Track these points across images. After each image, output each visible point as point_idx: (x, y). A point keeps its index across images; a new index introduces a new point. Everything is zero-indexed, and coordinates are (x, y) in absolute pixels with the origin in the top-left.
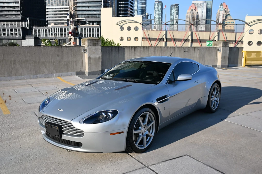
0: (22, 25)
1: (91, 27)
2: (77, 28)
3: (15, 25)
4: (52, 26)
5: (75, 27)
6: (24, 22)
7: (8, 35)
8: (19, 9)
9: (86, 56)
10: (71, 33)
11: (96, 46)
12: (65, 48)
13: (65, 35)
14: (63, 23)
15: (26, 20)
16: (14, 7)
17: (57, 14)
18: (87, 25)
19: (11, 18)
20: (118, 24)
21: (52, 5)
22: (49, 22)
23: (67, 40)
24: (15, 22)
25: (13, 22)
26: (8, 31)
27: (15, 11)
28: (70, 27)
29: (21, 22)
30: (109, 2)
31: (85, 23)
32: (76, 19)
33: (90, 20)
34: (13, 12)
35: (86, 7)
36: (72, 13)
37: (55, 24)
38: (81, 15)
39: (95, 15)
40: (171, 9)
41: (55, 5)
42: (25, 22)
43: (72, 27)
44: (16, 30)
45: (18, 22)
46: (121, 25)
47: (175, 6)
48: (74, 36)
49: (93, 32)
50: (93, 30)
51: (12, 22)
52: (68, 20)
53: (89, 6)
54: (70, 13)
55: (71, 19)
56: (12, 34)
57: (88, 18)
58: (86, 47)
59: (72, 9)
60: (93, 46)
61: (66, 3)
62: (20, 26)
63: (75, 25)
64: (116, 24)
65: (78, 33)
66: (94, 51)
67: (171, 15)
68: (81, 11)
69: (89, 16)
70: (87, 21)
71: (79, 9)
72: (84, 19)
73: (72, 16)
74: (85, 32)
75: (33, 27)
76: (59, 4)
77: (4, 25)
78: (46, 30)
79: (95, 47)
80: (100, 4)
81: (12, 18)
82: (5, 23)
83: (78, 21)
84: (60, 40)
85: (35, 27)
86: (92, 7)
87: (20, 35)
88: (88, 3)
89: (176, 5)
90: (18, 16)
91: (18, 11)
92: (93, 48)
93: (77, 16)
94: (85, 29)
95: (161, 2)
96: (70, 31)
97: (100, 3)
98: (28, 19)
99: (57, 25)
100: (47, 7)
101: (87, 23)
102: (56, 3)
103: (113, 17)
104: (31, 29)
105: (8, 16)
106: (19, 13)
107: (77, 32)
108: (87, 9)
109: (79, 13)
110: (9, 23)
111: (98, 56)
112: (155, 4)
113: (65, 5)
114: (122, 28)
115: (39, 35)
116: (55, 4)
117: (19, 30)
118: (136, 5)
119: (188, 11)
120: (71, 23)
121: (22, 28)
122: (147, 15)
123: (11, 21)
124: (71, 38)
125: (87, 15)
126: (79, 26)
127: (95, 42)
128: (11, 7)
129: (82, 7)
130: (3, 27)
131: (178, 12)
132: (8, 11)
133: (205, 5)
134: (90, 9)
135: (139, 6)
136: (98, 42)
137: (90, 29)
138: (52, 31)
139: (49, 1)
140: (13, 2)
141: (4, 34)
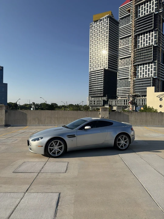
0: (103, 99)
2: (134, 100)
4: (119, 99)
5: (133, 99)
7: (96, 104)
8: (102, 90)
10: (130, 103)
13: (127, 104)
14: (126, 97)
16: (100, 89)
17: (123, 92)
18: (141, 98)
21: (121, 87)
22: (118, 97)
23: (127, 107)
26: (96, 102)
27: (100, 92)
29: (103, 97)
30: (156, 83)
31: (139, 96)
33: (143, 95)
35: (140, 87)
37: (121, 97)
38: (137, 92)
42: (105, 97)
43: (131, 99)
44: (100, 101)
45: (101, 98)
46: (161, 97)
48: (132, 105)
49: (144, 102)
52: (129, 95)
53: (142, 86)
55: (131, 94)
56: (98, 104)
57: (141, 93)
59: (132, 89)
63: (133, 98)
64: (157, 97)
68: (137, 90)
70: (141, 95)
71: (136, 88)
72: (139, 94)
74: (139, 102)
76: (125, 86)
77: (95, 99)
78: (116, 101)
81: (99, 95)
83: (135, 96)
84: (123, 106)
85: (110, 100)
87: (102, 104)
88: (142, 84)
92: (104, 112)
94: (139, 100)
96: (130, 101)
97: (150, 84)
98: (107, 96)
99: (122, 98)
100: (117, 89)
102: (123, 86)
103: (155, 92)
104: (108, 101)
105: (97, 95)
106: (102, 93)
107: (134, 102)
113: (128, 86)
114: (161, 99)
115: (112, 104)
117: (102, 101)
120: (130, 97)
121: (103, 100)
123: (98, 97)
124: (130, 106)
125: (141, 91)
128: (98, 90)
129: (138, 87)
132: (97, 92)
137: (143, 100)
138: (119, 102)
139: (119, 85)
140: (100, 87)
141: (94, 104)
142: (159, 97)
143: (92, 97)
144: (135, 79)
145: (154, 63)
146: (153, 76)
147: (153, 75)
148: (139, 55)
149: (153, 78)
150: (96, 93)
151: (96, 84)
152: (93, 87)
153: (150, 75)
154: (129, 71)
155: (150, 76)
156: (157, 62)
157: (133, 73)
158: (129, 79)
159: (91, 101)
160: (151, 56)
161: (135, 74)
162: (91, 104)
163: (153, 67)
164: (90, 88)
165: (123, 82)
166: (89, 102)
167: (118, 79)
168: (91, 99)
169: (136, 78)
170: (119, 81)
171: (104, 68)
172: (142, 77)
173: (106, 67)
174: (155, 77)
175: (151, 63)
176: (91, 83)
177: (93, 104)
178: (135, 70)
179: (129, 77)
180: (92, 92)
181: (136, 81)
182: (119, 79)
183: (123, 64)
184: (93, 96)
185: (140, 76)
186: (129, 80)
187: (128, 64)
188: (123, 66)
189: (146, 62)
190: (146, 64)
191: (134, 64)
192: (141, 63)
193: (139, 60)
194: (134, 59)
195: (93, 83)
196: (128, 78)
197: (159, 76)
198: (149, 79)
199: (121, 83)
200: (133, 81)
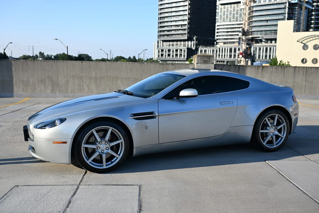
0: (188, 45)
1: (268, 46)
2: (250, 48)
3: (181, 45)
4: (220, 46)
5: (248, 46)
6: (190, 42)
7: (173, 56)
8: (186, 27)
10: (241, 54)
11: (207, 63)
12: (171, 65)
13: (235, 56)
14: (234, 42)
15: (193, 40)
16: (182, 25)
17: (228, 32)
18: (264, 44)
19: (177, 37)
20: (300, 41)
21: (224, 21)
22: (217, 41)
23: (236, 62)
24: (181, 42)
25: (179, 42)
26: (173, 51)
27: (182, 30)
28: (242, 46)
29: (187, 42)
30: (295, 14)
31: (260, 41)
32: (250, 36)
33: (267, 38)
34: (180, 31)
35: (263, 21)
36: (246, 30)
37: (225, 43)
38: (257, 31)
39: (274, 30)
41: (227, 21)
42: (191, 41)
43: (244, 46)
44: (181, 50)
45: (184, 42)
46: (304, 42)
48: (245, 58)
49: (270, 52)
50: (270, 49)
51: (177, 42)
52: (240, 38)
53: (267, 21)
54: (243, 29)
55: (244, 37)
56: (177, 55)
57: (265, 35)
58: (195, 65)
59: (246, 25)
60: (204, 63)
61: (241, 18)
62: (186, 47)
63: (247, 44)
64: (298, 41)
65: (251, 53)
68: (256, 27)
69: (267, 32)
70: (264, 39)
71: (254, 24)
72: (260, 36)
73: (244, 33)
74: (260, 53)
75: (199, 47)
76: (232, 20)
77: (170, 45)
78: (213, 51)
79: (206, 65)
80: (283, 17)
82: (171, 43)
83: (252, 39)
84: (228, 62)
85: (202, 47)
86: (272, 21)
87: (184, 56)
88: (266, 16)
90: (184, 35)
91: (185, 30)
92: (203, 66)
93: (252, 33)
94: (260, 49)
96: (241, 51)
97: (284, 15)
98: (194, 38)
99: (226, 45)
100: (217, 24)
101: (263, 41)
102: (229, 18)
103: (294, 31)
104: (197, 49)
105: (174, 36)
106: (186, 32)
107: (249, 53)
108: (265, 23)
109: (254, 29)
110: (175, 43)
113: (238, 20)
114: (305, 47)
116: (227, 20)
117: (184, 51)
120: (243, 42)
121: (188, 49)
124: (241, 60)
125: (265, 31)
126: (252, 46)
127: (206, 59)
128: (178, 26)
129: (259, 22)
130: (168, 48)
132: (175, 30)
134: (269, 23)
136: (210, 59)
137: (267, 49)
138: (219, 52)
139: (221, 17)
140: (181, 20)
141: (169, 55)
142: (301, 42)
143: (164, 41)
144: (253, 4)
149: (290, 4)
150: (173, 32)
151: (174, 14)
152: (166, 20)
158: (242, 4)
159: (162, 51)
162: (162, 55)
164: (161, 23)
165: (228, 10)
166: (159, 51)
167: (218, 3)
168: (163, 46)
169: (255, 2)
170: (221, 9)
172: (268, 1)
174: (293, 2)
176: (162, 11)
177: (166, 56)
180: (164, 31)
181: (255, 9)
182: (222, 4)
184: (166, 38)
186: (242, 7)
195: (166, 10)
196: (240, 2)
198: (282, 6)
199: (224, 14)
200: (250, 9)
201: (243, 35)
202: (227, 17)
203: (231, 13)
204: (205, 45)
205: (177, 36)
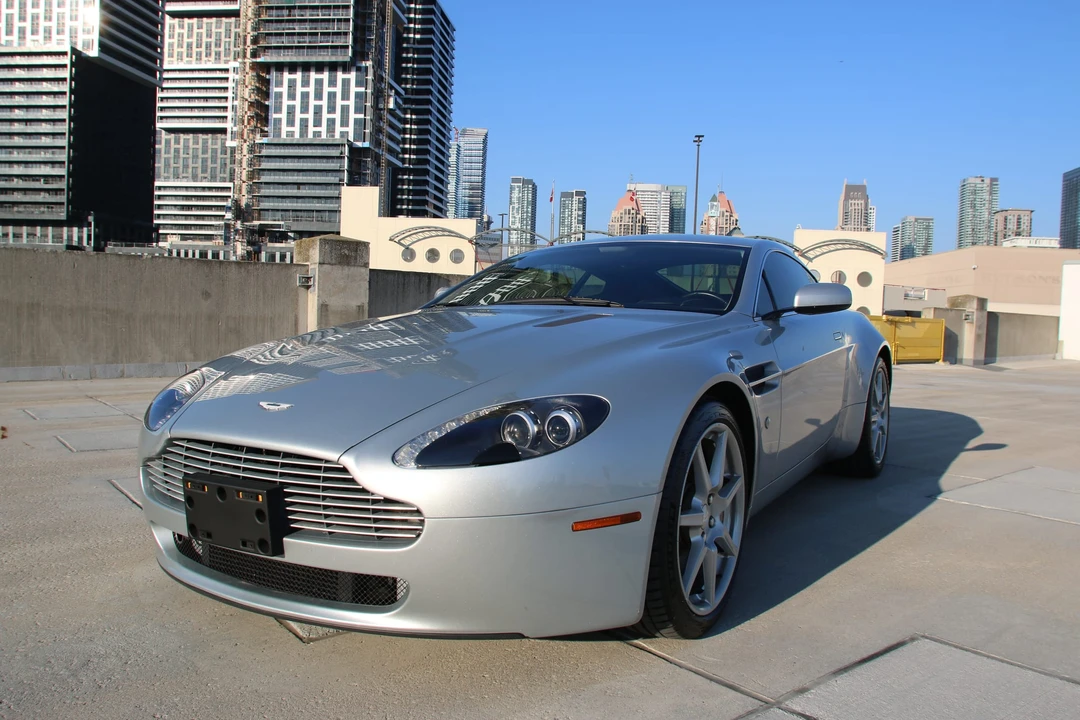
0: (70, 238)
2: (258, 252)
3: (47, 236)
4: (171, 244)
5: (250, 248)
6: (75, 229)
8: (63, 185)
9: (312, 300)
11: (348, 264)
14: (209, 237)
15: (86, 223)
16: (47, 178)
17: (190, 207)
18: (292, 244)
19: (33, 212)
20: (397, 240)
21: (177, 177)
22: (161, 231)
24: (44, 229)
25: (39, 228)
27: (47, 190)
28: (235, 247)
29: (65, 229)
30: (366, 174)
31: (282, 237)
32: (256, 223)
33: (301, 228)
34: (42, 194)
35: (289, 186)
36: (243, 204)
37: (184, 237)
38: (272, 210)
39: (317, 211)
40: (563, 206)
41: (187, 177)
42: (80, 227)
43: (241, 249)
45: (55, 229)
46: (406, 242)
47: (576, 198)
51: (33, 228)
52: (227, 227)
53: (299, 185)
54: (237, 202)
55: (239, 222)
57: (294, 220)
58: (314, 268)
59: (244, 192)
60: (340, 263)
61: (224, 172)
62: (62, 242)
63: (249, 243)
64: (391, 240)
66: (341, 283)
67: (562, 223)
68: (271, 199)
69: (299, 214)
70: (291, 232)
71: (265, 191)
72: (282, 223)
73: (241, 213)
75: (106, 245)
76: (200, 175)
77: (6, 235)
79: (346, 268)
80: (338, 179)
81: (37, 214)
82: (10, 229)
83: (262, 231)
85: (115, 245)
86: (312, 186)
88: (296, 173)
89: (578, 193)
90: (56, 209)
91: (57, 191)
92: (339, 272)
93: (259, 214)
94: (283, 257)
95: (529, 182)
97: (339, 174)
98: (91, 219)
99: (190, 242)
100: (157, 183)
101: (290, 238)
102: (190, 170)
103: (380, 216)
105: (21, 209)
106: (63, 198)
108: (294, 192)
109: (265, 205)
110: (25, 230)
111: (354, 303)
112: (512, 188)
113: (218, 178)
114: (409, 253)
116: (185, 175)
118: (451, 188)
119: (615, 214)
120: (237, 237)
121: (69, 248)
122: (485, 220)
123: (32, 223)
125: (293, 211)
126: (263, 248)
127: (346, 252)
128: (33, 177)
129: (276, 186)
131: (584, 215)
132: (25, 191)
133: (664, 197)
134: (304, 192)
135: (461, 192)
136: (356, 251)
139: (167, 165)
140: (45, 163)
142: (399, 243)
144: (259, 139)
145: (359, 69)
146: (351, 139)
147: (350, 129)
148: (286, 12)
149: (353, 150)
150: (18, 197)
151: (18, 141)
153: (338, 129)
154: (229, 94)
155: (337, 135)
156: (371, 71)
157: (251, 104)
158: (229, 135)
160: (346, 34)
161: (261, 113)
163: (354, 89)
165: (186, 147)
167: (159, 125)
169: (264, 134)
170: (168, 142)
171: (74, 51)
172: (297, 136)
173: (87, 45)
174: (359, 144)
175: (346, 67)
178: (263, 89)
179: (229, 125)
181: (265, 152)
182: (169, 131)
183: (190, 46)
185: (285, 129)
186: (230, 143)
187: (218, 54)
188: (189, 55)
189: (320, 59)
190: (319, 67)
191: (254, 55)
192: (294, 59)
193: (285, 41)
194: (254, 29)
196: (223, 131)
197: (378, 143)
198: (335, 152)
199: (177, 156)
200: (251, 150)
201: (237, 217)
202: (186, 166)
203: (195, 157)
204: (122, 240)
205: (32, 209)
